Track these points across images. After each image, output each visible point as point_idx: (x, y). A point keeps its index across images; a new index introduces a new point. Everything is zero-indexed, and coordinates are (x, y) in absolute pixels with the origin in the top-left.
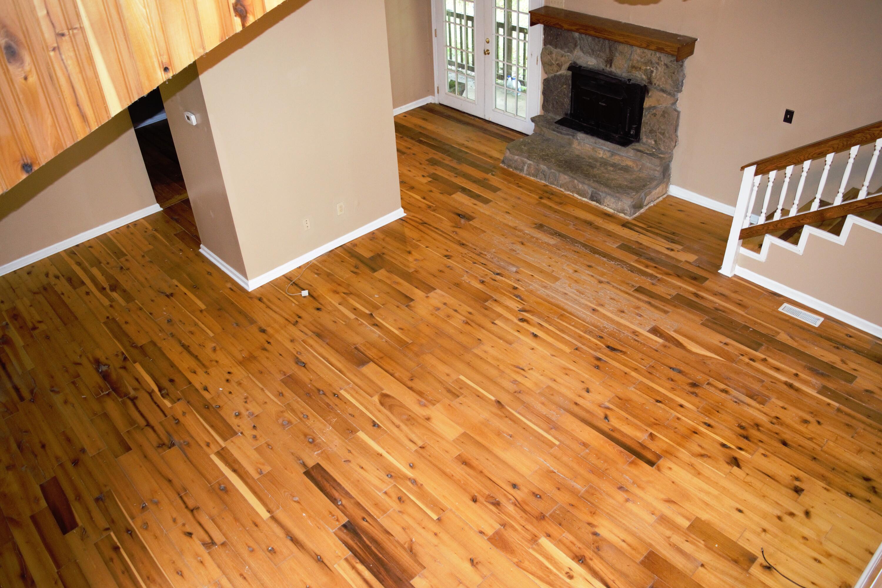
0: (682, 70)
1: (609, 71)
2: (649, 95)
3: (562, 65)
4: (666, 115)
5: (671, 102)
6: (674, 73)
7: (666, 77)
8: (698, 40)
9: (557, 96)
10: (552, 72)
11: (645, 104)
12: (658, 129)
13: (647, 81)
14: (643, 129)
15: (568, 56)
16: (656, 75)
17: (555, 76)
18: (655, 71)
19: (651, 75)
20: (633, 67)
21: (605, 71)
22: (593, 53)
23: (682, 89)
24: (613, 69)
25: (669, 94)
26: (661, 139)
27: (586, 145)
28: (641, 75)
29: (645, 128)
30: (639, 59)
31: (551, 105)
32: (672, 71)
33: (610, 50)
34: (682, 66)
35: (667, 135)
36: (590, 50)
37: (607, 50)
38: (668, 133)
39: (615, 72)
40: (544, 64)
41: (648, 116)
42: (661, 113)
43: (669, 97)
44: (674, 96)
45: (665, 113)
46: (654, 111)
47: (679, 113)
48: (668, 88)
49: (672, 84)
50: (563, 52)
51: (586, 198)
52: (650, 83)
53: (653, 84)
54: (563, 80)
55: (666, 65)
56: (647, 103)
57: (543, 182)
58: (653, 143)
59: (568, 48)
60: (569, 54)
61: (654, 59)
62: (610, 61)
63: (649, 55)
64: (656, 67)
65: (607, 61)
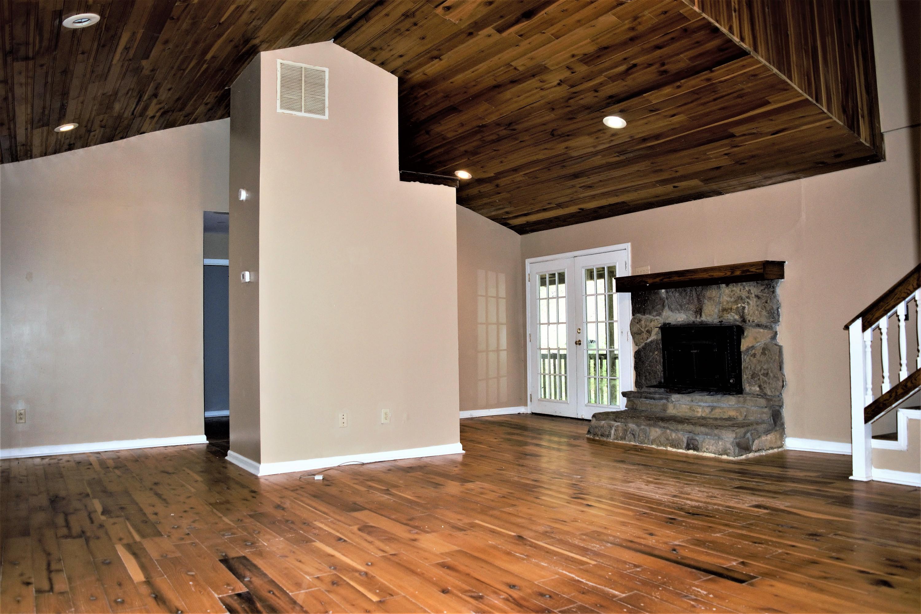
0: (775, 297)
1: (700, 322)
2: (745, 334)
3: (652, 331)
4: (767, 352)
5: (770, 336)
6: (766, 302)
7: (760, 309)
8: (787, 263)
9: (650, 366)
10: (642, 341)
11: (742, 346)
12: (761, 370)
13: (740, 320)
14: (744, 377)
15: (657, 320)
16: (748, 310)
17: (646, 344)
18: (746, 306)
19: (743, 313)
20: (724, 310)
21: (696, 322)
22: (681, 308)
23: (779, 318)
24: (704, 318)
25: (766, 327)
26: (765, 382)
27: (682, 406)
28: (733, 317)
29: (746, 375)
30: (729, 299)
31: (644, 378)
32: (764, 301)
33: (699, 299)
34: (773, 292)
35: (771, 375)
36: (678, 306)
37: (696, 301)
38: (772, 372)
39: (706, 320)
40: (633, 334)
41: (748, 359)
42: (761, 351)
43: (766, 331)
44: (771, 328)
45: (765, 350)
46: (753, 351)
47: (780, 348)
48: (764, 321)
49: (767, 315)
50: (652, 317)
51: (681, 448)
52: (744, 321)
53: (748, 322)
54: (654, 346)
55: (757, 297)
56: (745, 344)
57: (632, 443)
58: (758, 389)
59: (657, 311)
60: (658, 317)
61: (744, 294)
62: (699, 311)
63: (738, 292)
64: (748, 302)
65: (696, 312)
